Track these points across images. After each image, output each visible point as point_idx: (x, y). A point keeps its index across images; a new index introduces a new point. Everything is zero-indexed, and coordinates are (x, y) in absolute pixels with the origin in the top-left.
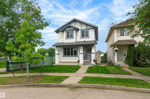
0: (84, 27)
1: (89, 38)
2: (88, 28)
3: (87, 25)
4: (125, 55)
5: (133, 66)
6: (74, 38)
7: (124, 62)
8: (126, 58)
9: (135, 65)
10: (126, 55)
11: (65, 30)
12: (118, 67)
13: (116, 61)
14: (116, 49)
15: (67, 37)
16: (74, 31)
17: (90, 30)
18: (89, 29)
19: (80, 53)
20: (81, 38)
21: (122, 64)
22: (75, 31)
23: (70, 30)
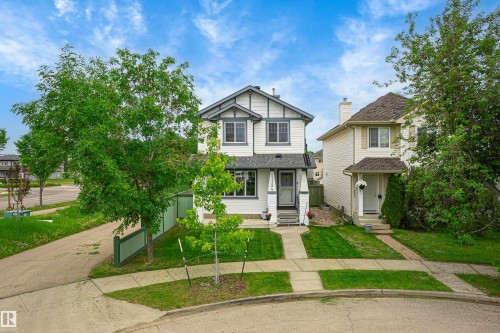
0: (276, 113)
1: (290, 144)
2: (287, 116)
3: (285, 107)
4: (380, 197)
5: (400, 228)
6: (247, 144)
7: (380, 218)
8: (384, 206)
9: (403, 226)
10: (384, 197)
11: (222, 116)
12: (369, 233)
13: (361, 213)
14: (361, 182)
15: (227, 140)
16: (249, 121)
17: (292, 122)
18: (289, 120)
19: (269, 190)
20: (266, 144)
21: (375, 222)
22: (250, 124)
23: (235, 119)
